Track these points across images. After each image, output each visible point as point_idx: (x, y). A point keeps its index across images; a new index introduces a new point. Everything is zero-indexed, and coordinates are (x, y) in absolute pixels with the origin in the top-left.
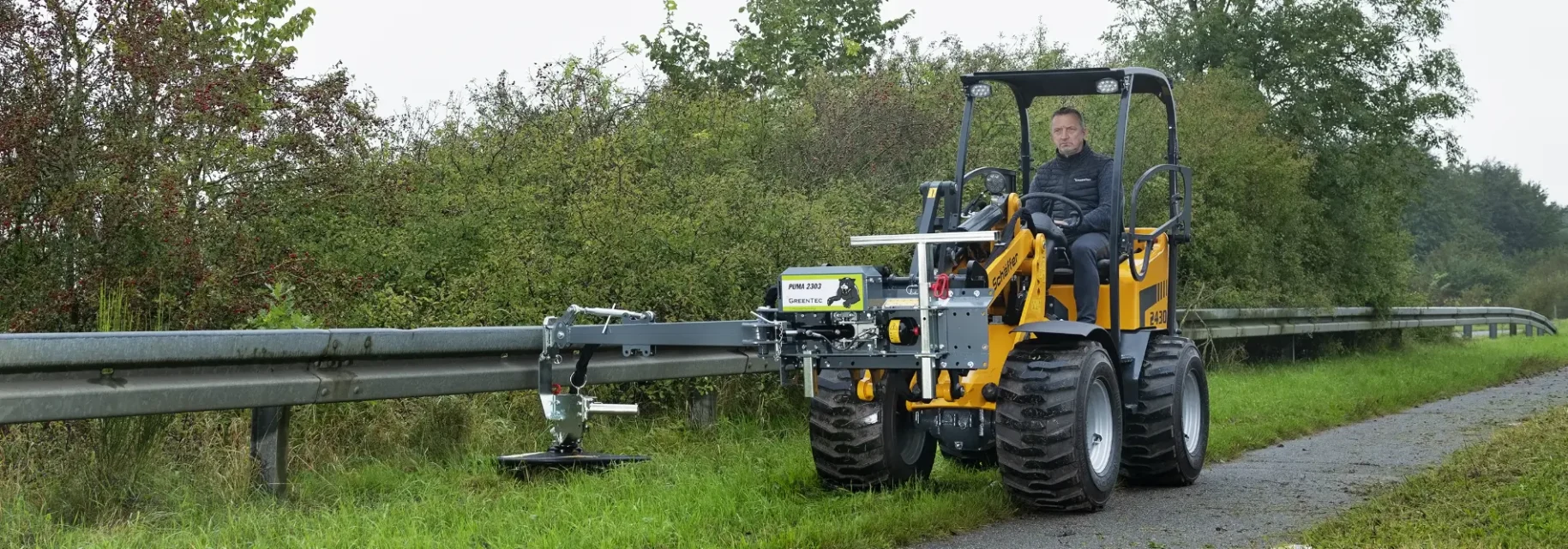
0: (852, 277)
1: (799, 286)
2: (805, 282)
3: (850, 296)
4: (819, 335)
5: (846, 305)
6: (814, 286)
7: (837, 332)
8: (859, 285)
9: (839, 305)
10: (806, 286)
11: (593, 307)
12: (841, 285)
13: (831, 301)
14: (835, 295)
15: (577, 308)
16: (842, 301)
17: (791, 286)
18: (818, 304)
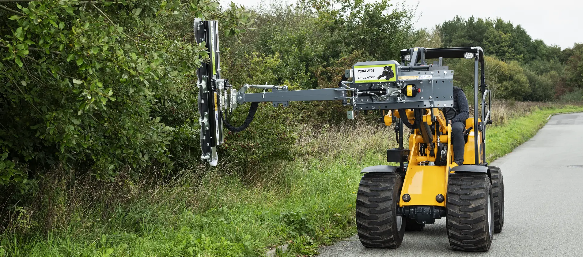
0: (390, 65)
1: (363, 71)
2: (366, 69)
3: (389, 75)
4: (373, 94)
5: (387, 79)
6: (371, 71)
7: (381, 92)
8: (394, 69)
9: (384, 79)
10: (366, 71)
11: (256, 84)
12: (384, 69)
13: (379, 77)
14: (381, 74)
15: (248, 85)
16: (385, 77)
17: (359, 71)
18: (373, 79)
